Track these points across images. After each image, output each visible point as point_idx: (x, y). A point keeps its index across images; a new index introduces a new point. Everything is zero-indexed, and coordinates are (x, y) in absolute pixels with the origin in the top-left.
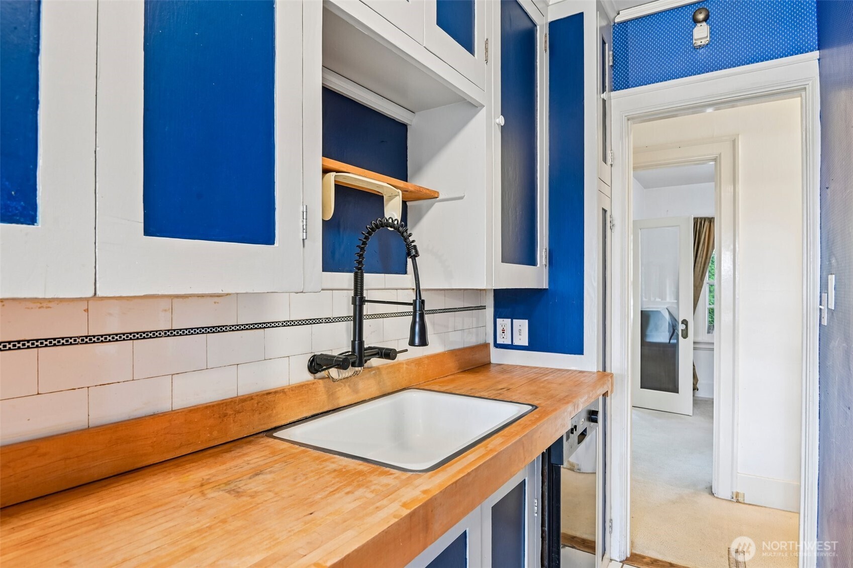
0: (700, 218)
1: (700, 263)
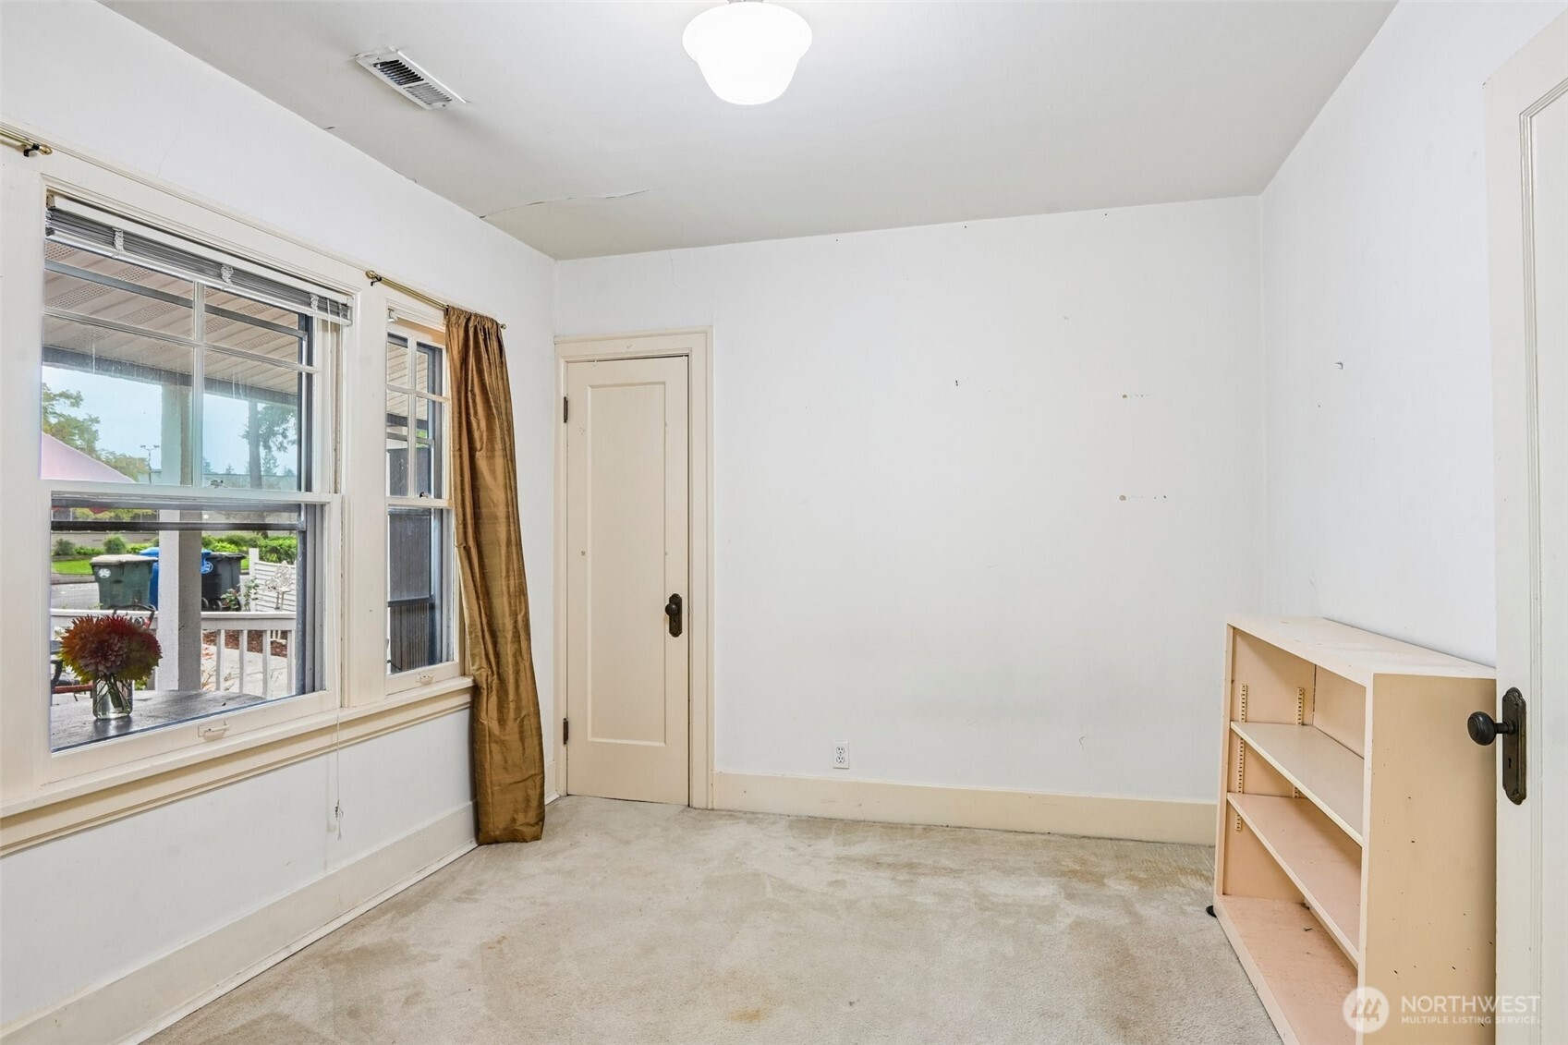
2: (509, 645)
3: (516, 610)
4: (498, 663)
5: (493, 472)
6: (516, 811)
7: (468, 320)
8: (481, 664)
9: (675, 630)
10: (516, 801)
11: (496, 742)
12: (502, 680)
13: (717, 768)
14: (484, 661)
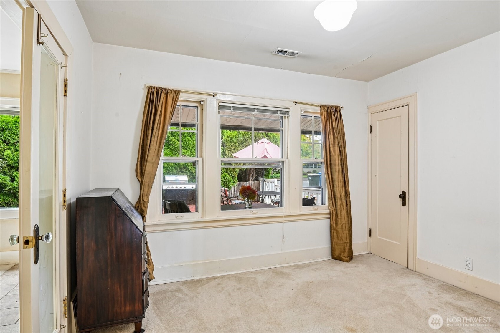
0: (157, 88)
1: (156, 137)
2: (338, 202)
3: (341, 192)
4: (336, 207)
5: (334, 151)
6: (341, 252)
7: (328, 108)
8: (331, 207)
9: (404, 204)
10: (341, 249)
11: (335, 230)
12: (337, 212)
13: (418, 257)
14: (332, 206)
